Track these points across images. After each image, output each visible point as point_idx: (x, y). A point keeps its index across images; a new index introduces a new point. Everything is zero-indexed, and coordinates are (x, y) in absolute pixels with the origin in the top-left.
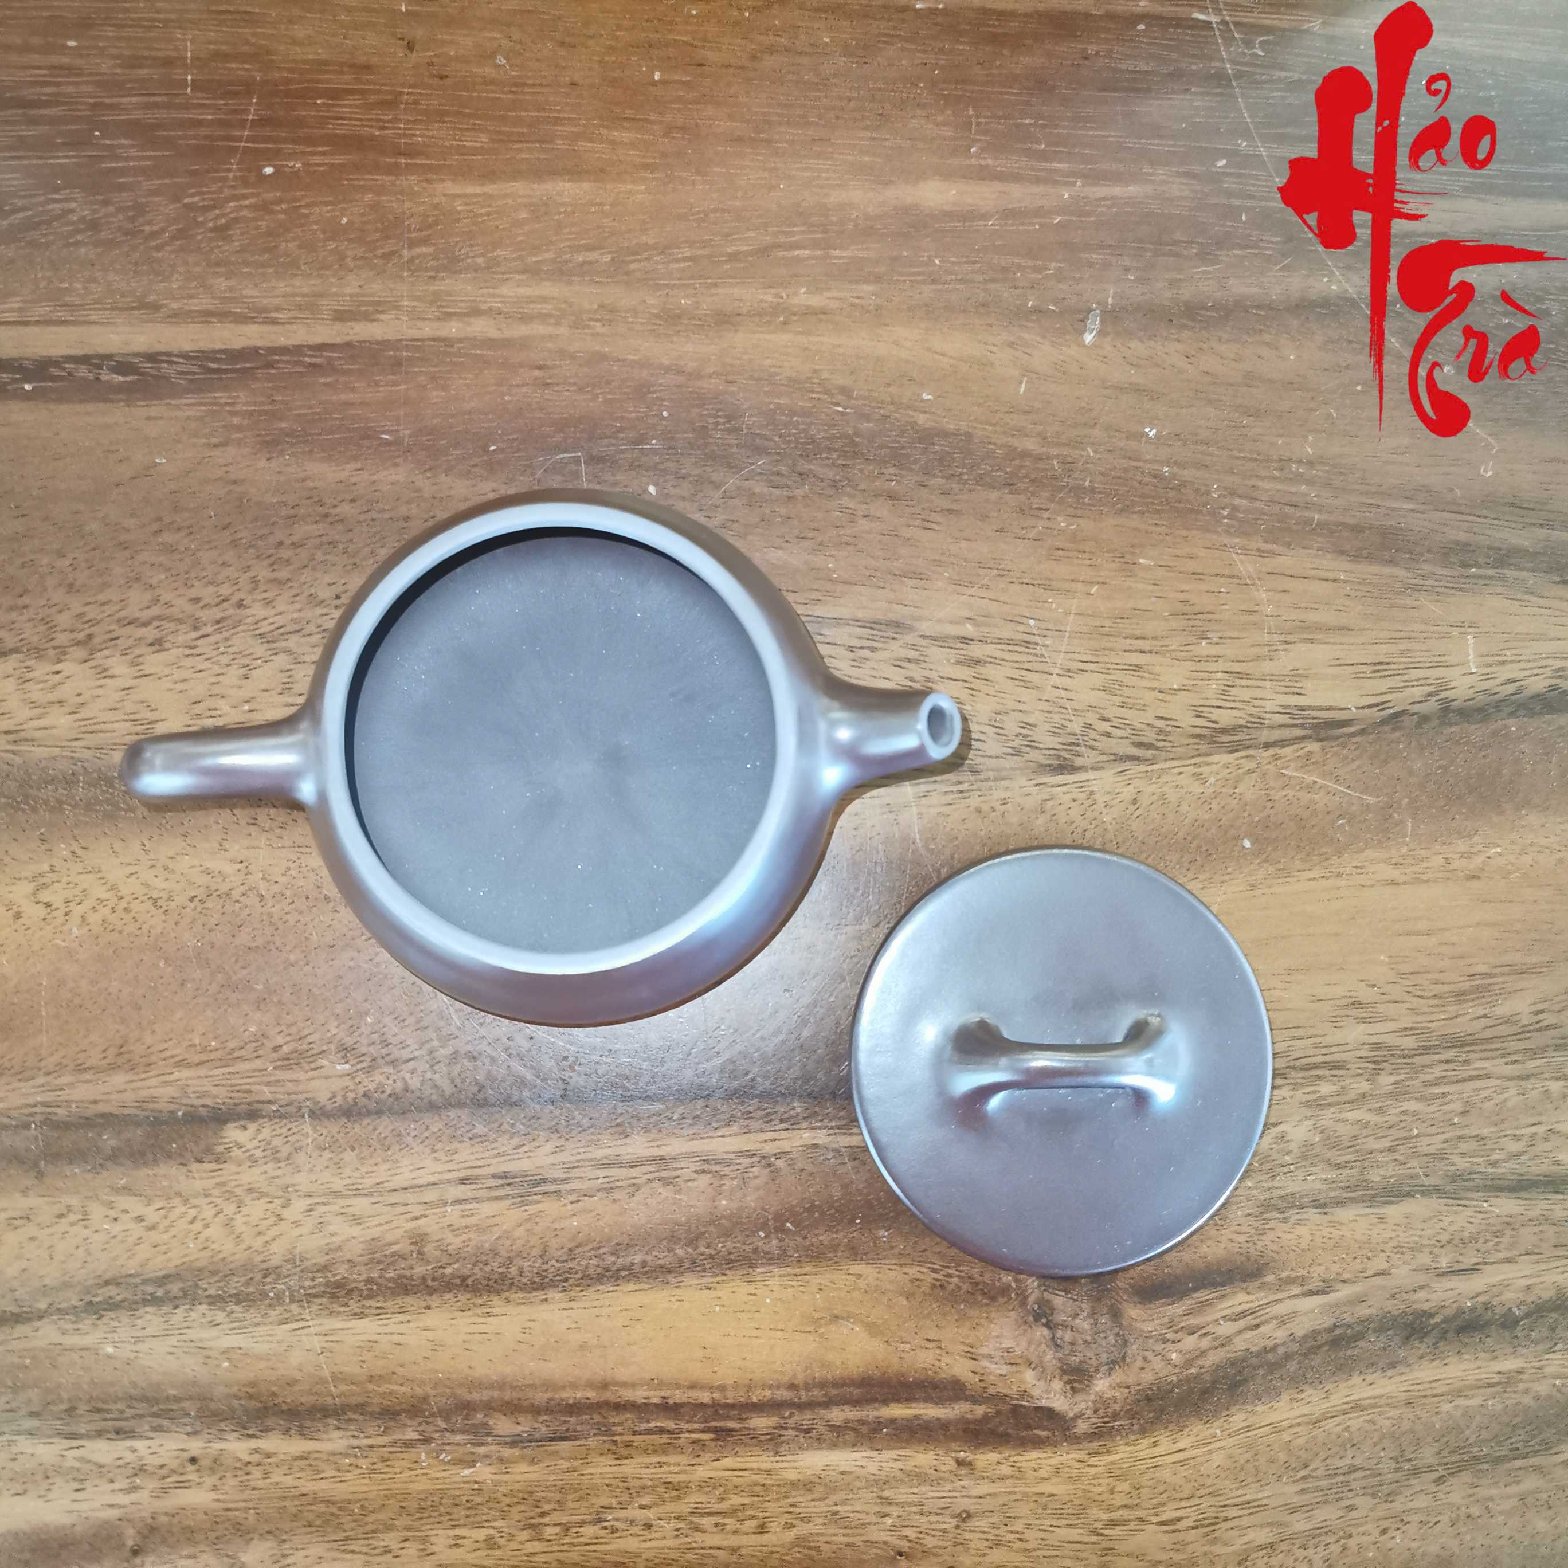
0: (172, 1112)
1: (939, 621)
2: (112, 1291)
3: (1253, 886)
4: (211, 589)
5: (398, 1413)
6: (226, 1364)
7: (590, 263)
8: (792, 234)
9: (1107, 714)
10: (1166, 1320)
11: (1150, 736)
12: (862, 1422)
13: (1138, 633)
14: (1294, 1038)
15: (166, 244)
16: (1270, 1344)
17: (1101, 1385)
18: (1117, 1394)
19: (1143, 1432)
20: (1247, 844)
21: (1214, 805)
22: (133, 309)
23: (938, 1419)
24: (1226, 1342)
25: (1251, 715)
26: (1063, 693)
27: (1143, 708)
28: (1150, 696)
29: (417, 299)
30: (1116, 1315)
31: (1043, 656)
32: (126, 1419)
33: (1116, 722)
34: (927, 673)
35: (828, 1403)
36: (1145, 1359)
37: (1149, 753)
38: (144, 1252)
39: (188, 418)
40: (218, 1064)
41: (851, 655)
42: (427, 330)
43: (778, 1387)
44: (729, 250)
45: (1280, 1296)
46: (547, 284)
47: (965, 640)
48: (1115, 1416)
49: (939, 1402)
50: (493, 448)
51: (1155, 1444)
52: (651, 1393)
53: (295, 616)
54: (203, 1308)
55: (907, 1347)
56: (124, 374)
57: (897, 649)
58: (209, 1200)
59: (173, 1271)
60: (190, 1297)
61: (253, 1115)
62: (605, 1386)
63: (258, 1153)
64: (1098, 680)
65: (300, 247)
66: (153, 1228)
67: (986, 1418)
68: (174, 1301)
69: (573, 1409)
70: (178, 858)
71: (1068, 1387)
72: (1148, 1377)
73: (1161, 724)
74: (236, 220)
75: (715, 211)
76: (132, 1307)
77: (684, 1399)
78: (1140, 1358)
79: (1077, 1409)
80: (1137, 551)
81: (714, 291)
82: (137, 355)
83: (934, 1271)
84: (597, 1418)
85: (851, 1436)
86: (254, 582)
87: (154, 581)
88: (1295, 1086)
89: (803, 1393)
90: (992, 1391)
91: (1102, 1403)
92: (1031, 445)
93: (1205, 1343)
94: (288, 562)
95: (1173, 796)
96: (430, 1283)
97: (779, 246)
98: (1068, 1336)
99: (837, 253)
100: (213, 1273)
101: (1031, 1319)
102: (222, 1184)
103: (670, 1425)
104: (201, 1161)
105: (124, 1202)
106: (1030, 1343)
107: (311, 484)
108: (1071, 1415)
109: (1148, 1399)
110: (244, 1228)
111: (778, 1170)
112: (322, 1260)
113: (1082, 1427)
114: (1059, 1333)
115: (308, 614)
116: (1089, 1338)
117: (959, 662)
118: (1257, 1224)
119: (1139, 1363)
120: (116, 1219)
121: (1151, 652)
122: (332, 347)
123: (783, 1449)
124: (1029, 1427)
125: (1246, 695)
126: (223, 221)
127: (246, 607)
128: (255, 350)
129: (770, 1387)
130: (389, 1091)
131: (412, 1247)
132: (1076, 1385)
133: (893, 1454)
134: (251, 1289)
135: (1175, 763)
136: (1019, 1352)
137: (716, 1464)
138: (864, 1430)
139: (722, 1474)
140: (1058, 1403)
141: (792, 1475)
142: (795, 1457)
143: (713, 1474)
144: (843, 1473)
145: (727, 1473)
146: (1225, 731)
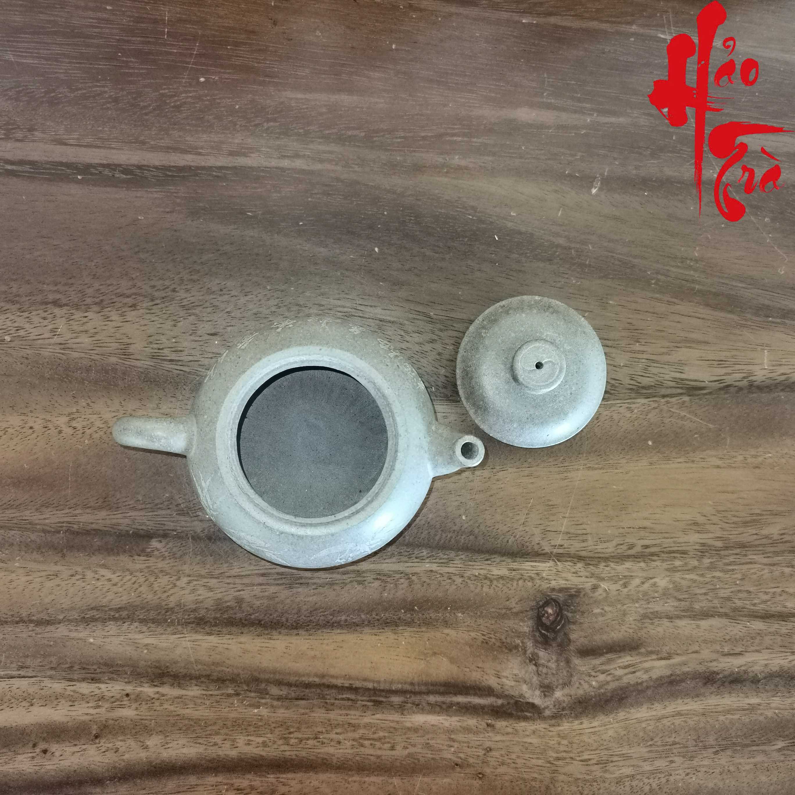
0: (127, 531)
2: (95, 613)
3: (651, 464)
4: (161, 282)
6: (146, 651)
7: (355, 136)
8: (454, 129)
10: (592, 666)
11: (608, 388)
12: (444, 703)
13: (606, 337)
14: (665, 538)
15: (150, 112)
16: (640, 681)
17: (558, 694)
18: (566, 699)
19: (577, 717)
20: (650, 443)
21: (636, 423)
22: (132, 143)
23: (480, 704)
24: (619, 678)
25: (657, 381)
28: (609, 368)
29: (269, 147)
30: (568, 662)
32: (97, 673)
35: (428, 693)
36: (580, 683)
37: (607, 396)
38: (110, 596)
39: (156, 198)
40: (150, 510)
42: (274, 163)
43: (405, 683)
44: (423, 134)
45: (646, 659)
46: (333, 145)
48: (563, 709)
49: (481, 696)
50: (301, 223)
51: (582, 723)
52: (345, 682)
53: (200, 298)
54: (136, 624)
55: (468, 670)
56: (126, 175)
58: (142, 574)
59: (124, 606)
60: (130, 618)
61: (165, 536)
62: (323, 676)
63: (166, 554)
65: (215, 118)
66: (115, 585)
67: (503, 705)
68: (123, 620)
69: (308, 686)
70: (137, 410)
71: (542, 694)
72: (581, 692)
74: (185, 103)
75: (417, 115)
76: (104, 621)
77: (360, 686)
78: (578, 683)
79: (546, 704)
80: (609, 297)
81: (413, 154)
82: (134, 165)
83: (483, 635)
84: (319, 691)
85: (438, 709)
86: (182, 280)
87: (134, 276)
88: (663, 561)
89: (417, 687)
90: (507, 693)
91: (558, 703)
92: (561, 241)
93: (609, 678)
94: (198, 271)
95: (616, 417)
96: (243, 622)
97: (447, 134)
98: (545, 670)
99: (475, 140)
100: (143, 608)
101: (528, 661)
102: (148, 567)
103: (353, 697)
104: (139, 556)
105: (103, 571)
106: (526, 672)
107: (212, 234)
108: (543, 707)
109: (580, 702)
110: (157, 589)
111: (413, 581)
112: (194, 607)
113: (547, 713)
114: (540, 669)
115: (207, 297)
116: (554, 672)
118: (639, 624)
120: (98, 579)
121: (611, 347)
122: (227, 168)
123: (405, 712)
124: (522, 711)
125: (655, 371)
126: (179, 103)
127: (177, 292)
128: (190, 167)
129: (402, 683)
131: (237, 604)
132: (546, 693)
133: (457, 718)
134: (159, 617)
135: (618, 401)
136: (520, 676)
137: (373, 717)
138: (444, 706)
139: (375, 721)
140: (537, 701)
141: (408, 725)
142: (410, 717)
143: (371, 721)
144: (432, 725)
145: (378, 721)
146: (643, 387)
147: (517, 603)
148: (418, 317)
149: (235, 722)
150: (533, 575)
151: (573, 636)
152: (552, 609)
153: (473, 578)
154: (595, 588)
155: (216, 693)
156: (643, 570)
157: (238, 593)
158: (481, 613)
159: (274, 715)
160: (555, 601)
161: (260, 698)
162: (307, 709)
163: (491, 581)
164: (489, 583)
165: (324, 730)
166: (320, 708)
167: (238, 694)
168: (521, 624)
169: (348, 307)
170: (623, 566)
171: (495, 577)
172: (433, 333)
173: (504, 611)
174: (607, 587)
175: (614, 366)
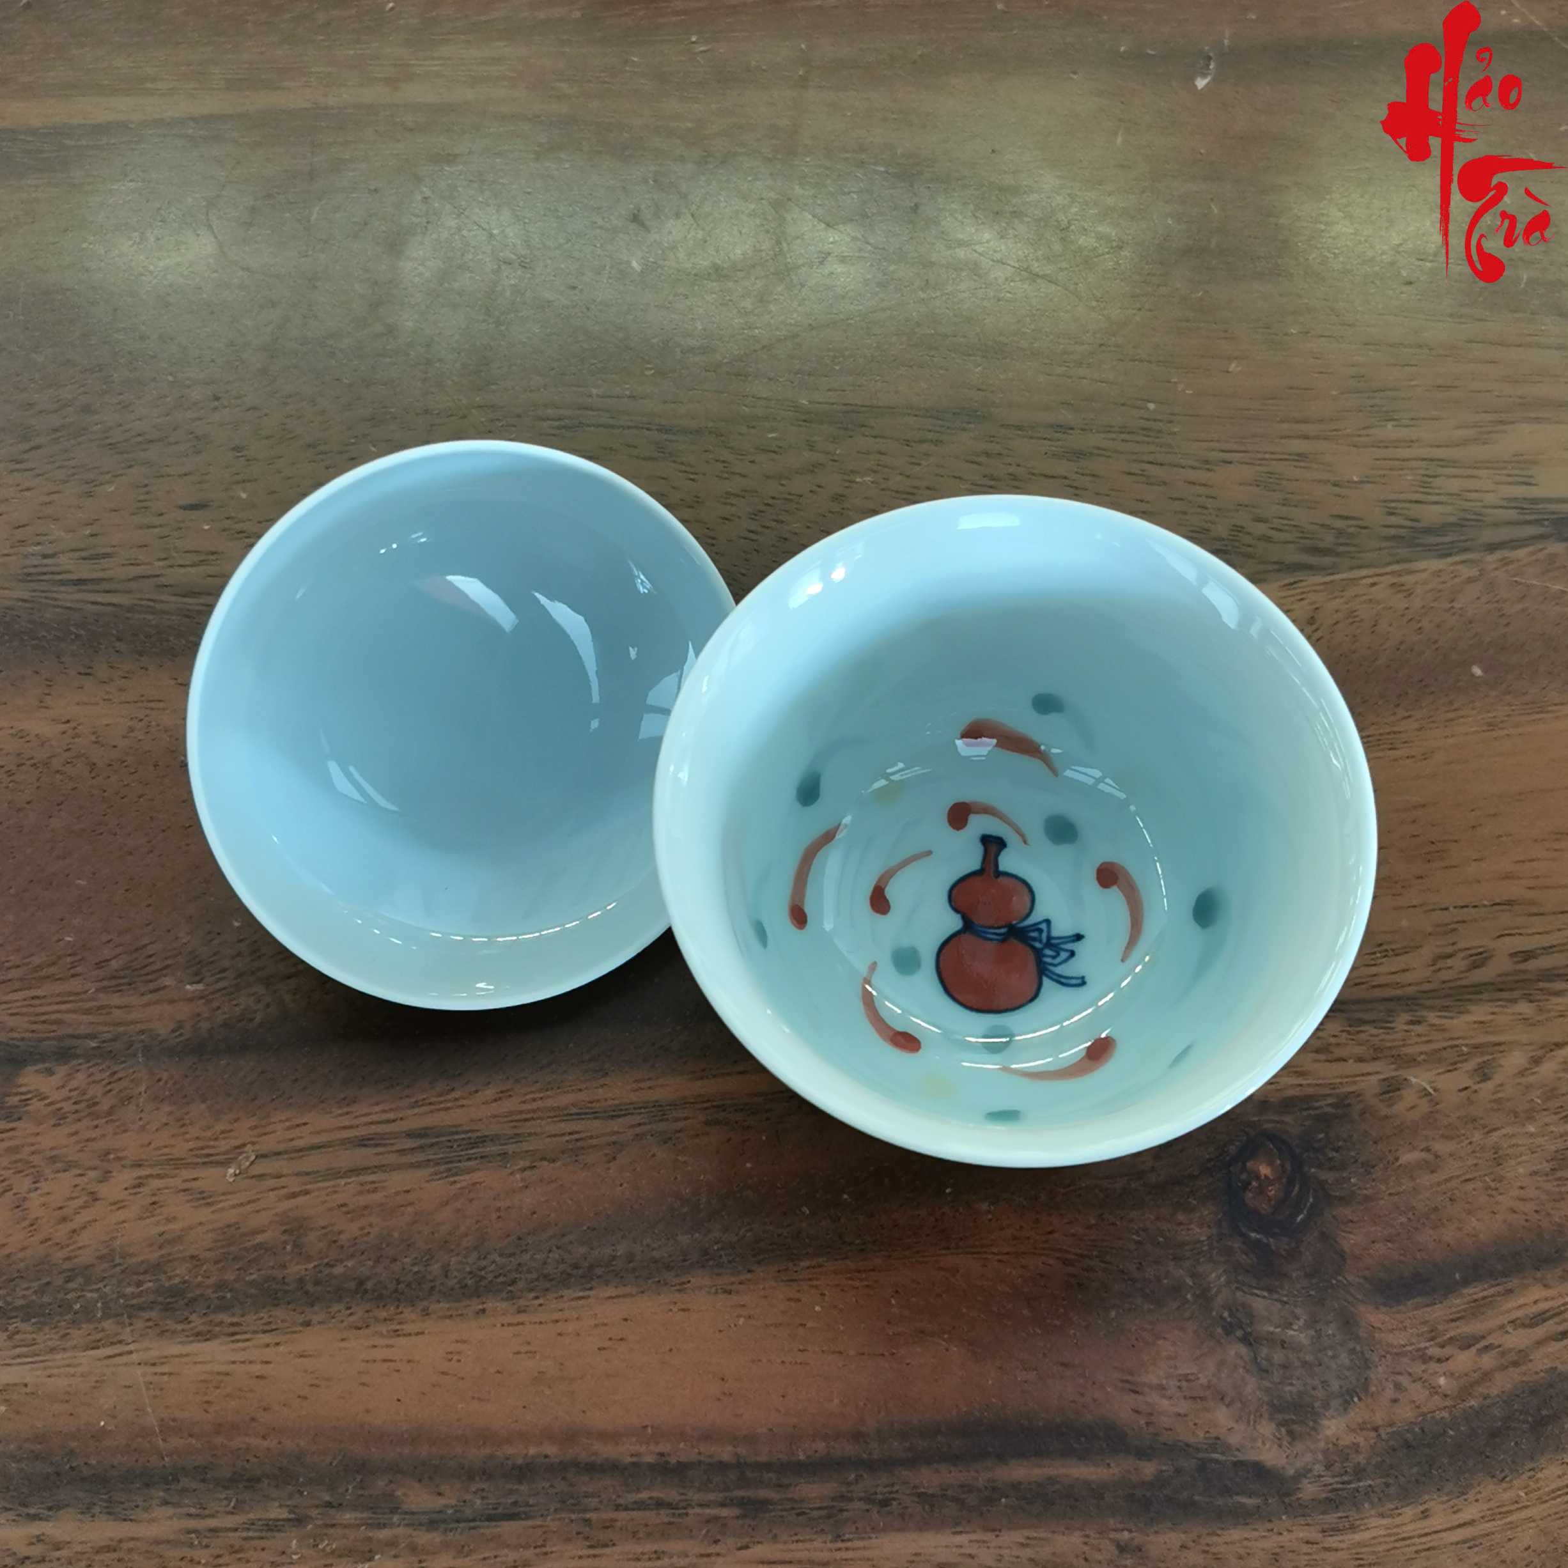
3: (1492, 726)
5: (258, 1480)
9: (1265, 514)
10: (1426, 1327)
11: (1328, 540)
12: (968, 1488)
13: (1297, 415)
17: (1333, 1427)
18: (1360, 1440)
19: (1406, 1496)
20: (1477, 671)
23: (1086, 1483)
24: (1520, 1358)
25: (1463, 511)
26: (1202, 490)
27: (1312, 505)
28: (1322, 491)
30: (1348, 1323)
31: (1170, 446)
33: (1278, 524)
34: (1013, 470)
35: (915, 1460)
36: (1398, 1387)
37: (1327, 560)
43: (838, 1436)
47: (1062, 428)
48: (1359, 1472)
49: (1084, 1456)
51: (1425, 1515)
52: (643, 1449)
55: (1032, 1376)
57: (971, 440)
62: (570, 1436)
64: (1248, 473)
67: (1159, 1481)
69: (525, 1472)
71: (1283, 1430)
72: (1406, 1413)
73: (1339, 524)
77: (693, 1457)
78: (1390, 1385)
79: (1299, 1464)
83: (1065, 1262)
84: (560, 1485)
85: (951, 1510)
89: (874, 1445)
90: (1166, 1437)
91: (1336, 1456)
93: (1488, 1360)
96: (310, 1287)
98: (1278, 1357)
101: (1219, 1330)
103: (671, 1494)
106: (1222, 1363)
108: (1290, 1472)
109: (1408, 1445)
110: (41, 1212)
112: (154, 1256)
113: (1309, 1490)
114: (1264, 1351)
116: (1309, 1358)
117: (1054, 456)
119: (1390, 1393)
121: (1317, 438)
123: (847, 1530)
124: (1226, 1491)
125: (1455, 485)
129: (825, 1437)
130: (259, 1017)
131: (285, 1237)
132: (1296, 1427)
133: (1019, 1536)
134: (47, 1299)
136: (1203, 1381)
137: (743, 1554)
138: (971, 1499)
140: (1271, 1455)
142: (866, 1543)
146: (1428, 531)
151: (1351, 1241)
152: (1270, 1164)
154: (1392, 1088)
155: (229, 1521)
156: (1526, 1021)
160: (1271, 1137)
161: (371, 1526)
162: (527, 1546)
166: (568, 1540)
167: (300, 1521)
168: (1181, 1217)
170: (1467, 1018)
174: (1430, 1082)
175: (1335, 485)
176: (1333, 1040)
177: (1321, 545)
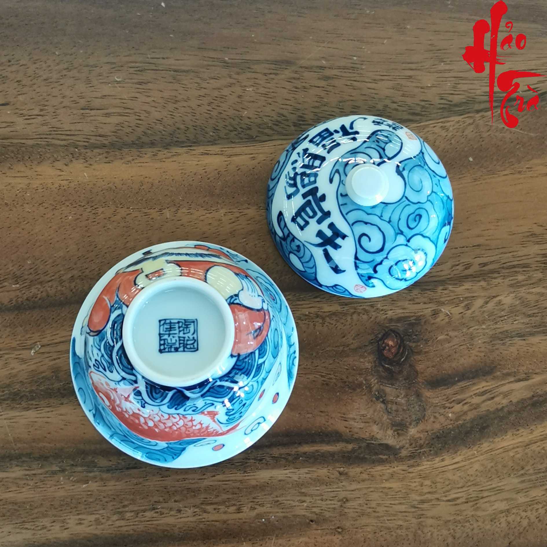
1: (309, 59)
3: (475, 180)
5: (48, 457)
9: (395, 100)
10: (445, 397)
11: (418, 110)
12: (289, 454)
13: (408, 61)
14: (502, 253)
16: (500, 407)
17: (413, 431)
18: (422, 436)
19: (436, 454)
20: (471, 159)
21: (453, 141)
23: (329, 452)
24: (477, 407)
25: (469, 97)
26: (373, 91)
27: (413, 96)
28: (417, 90)
30: (418, 395)
31: (361, 74)
33: (400, 104)
34: (304, 84)
36: (435, 417)
37: (418, 118)
41: (266, 78)
45: (503, 382)
47: (322, 68)
48: (421, 447)
49: (328, 443)
51: (443, 460)
55: (310, 415)
57: (288, 73)
64: (390, 84)
67: (353, 451)
71: (396, 433)
72: (437, 426)
73: (423, 103)
78: (432, 417)
79: (401, 444)
83: (322, 376)
85: (283, 462)
88: (504, 277)
90: (356, 436)
91: (413, 441)
93: (466, 408)
96: (62, 391)
98: (394, 407)
101: (374, 399)
106: (374, 411)
108: (398, 447)
109: (438, 437)
112: (7, 382)
113: (404, 453)
114: (390, 406)
116: (405, 408)
117: (319, 79)
118: (488, 347)
119: (432, 419)
121: (416, 69)
124: (376, 454)
125: (465, 87)
130: (39, 296)
131: (53, 374)
132: (400, 432)
133: (306, 470)
135: (431, 122)
136: (369, 416)
137: (214, 478)
138: (290, 458)
139: (216, 483)
140: (391, 441)
141: (253, 483)
142: (255, 474)
143: (211, 483)
144: (280, 481)
145: (219, 483)
146: (456, 105)
147: (354, 339)
148: (214, 63)
149: (63, 501)
150: (367, 308)
151: (420, 367)
152: (393, 341)
153: (303, 318)
154: (435, 313)
155: (40, 471)
156: (483, 288)
157: (54, 362)
158: (317, 353)
159: (105, 488)
160: (394, 331)
161: (87, 472)
162: (141, 477)
163: (323, 319)
164: (321, 321)
165: (161, 499)
166: (154, 475)
167: (63, 471)
168: (362, 360)
169: (141, 62)
170: (463, 287)
171: (328, 314)
172: (230, 77)
173: (341, 348)
174: (449, 311)
175: (422, 88)
176: (416, 296)
177: (417, 112)
